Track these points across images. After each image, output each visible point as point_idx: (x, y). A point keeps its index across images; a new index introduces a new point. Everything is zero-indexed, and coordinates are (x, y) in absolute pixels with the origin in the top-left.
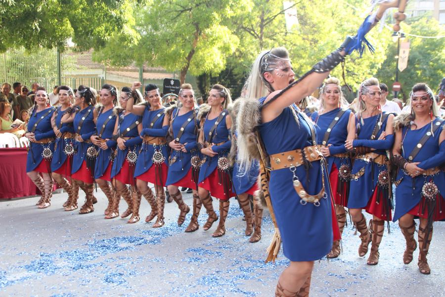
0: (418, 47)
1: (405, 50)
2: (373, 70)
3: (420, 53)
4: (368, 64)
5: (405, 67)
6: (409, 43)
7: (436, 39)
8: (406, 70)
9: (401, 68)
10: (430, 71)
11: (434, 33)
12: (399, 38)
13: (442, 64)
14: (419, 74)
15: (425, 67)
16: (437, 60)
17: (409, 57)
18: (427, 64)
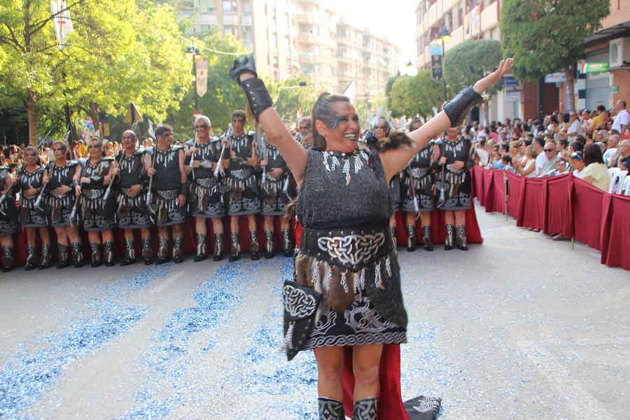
0: (216, 67)
1: (203, 70)
2: (178, 95)
3: (220, 74)
4: (171, 87)
5: (206, 91)
6: (206, 62)
7: (235, 56)
8: (207, 95)
9: (201, 93)
10: (233, 96)
11: (232, 50)
12: (194, 56)
14: (221, 101)
15: (227, 90)
17: (208, 79)
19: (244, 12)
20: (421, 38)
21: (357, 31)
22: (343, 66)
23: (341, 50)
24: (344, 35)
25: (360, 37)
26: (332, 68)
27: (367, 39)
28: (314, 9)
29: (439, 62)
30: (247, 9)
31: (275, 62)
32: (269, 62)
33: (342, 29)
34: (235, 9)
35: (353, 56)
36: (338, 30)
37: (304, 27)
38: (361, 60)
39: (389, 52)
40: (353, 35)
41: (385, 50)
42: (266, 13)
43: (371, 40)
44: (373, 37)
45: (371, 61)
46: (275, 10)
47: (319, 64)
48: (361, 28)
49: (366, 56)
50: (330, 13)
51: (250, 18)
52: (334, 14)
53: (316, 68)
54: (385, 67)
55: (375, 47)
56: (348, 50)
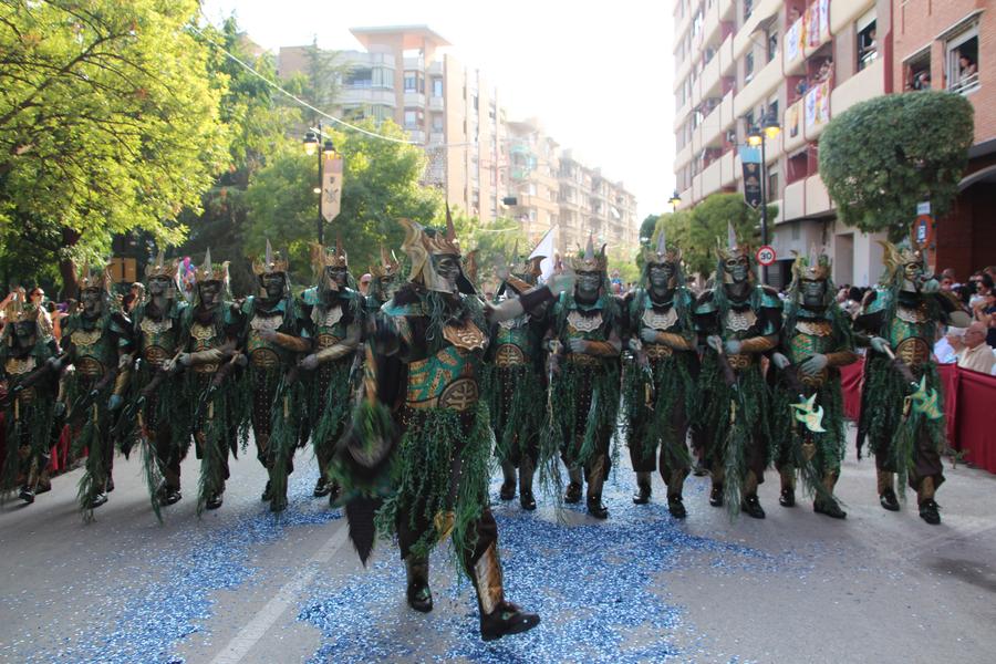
1: (335, 176)
5: (338, 213)
6: (342, 164)
7: (396, 157)
8: (340, 220)
9: (330, 215)
10: (387, 223)
11: (392, 146)
12: (320, 151)
13: (410, 209)
16: (400, 201)
18: (381, 207)
19: (433, 126)
20: (685, 168)
21: (585, 171)
22: (566, 214)
23: (563, 194)
24: (568, 173)
25: (589, 179)
26: (552, 216)
27: (597, 183)
28: (531, 136)
29: (756, 175)
30: (438, 124)
31: (475, 199)
32: (466, 199)
33: (566, 166)
34: (421, 122)
35: (578, 202)
36: (561, 166)
37: (517, 158)
38: (589, 208)
39: (623, 203)
40: (580, 174)
41: (619, 200)
42: (465, 131)
43: (602, 185)
44: (605, 181)
45: (601, 211)
46: (478, 129)
47: (536, 209)
48: (591, 167)
49: (595, 204)
50: (553, 145)
51: (442, 136)
52: (557, 145)
53: (531, 212)
54: (618, 220)
55: (606, 194)
56: (573, 194)
